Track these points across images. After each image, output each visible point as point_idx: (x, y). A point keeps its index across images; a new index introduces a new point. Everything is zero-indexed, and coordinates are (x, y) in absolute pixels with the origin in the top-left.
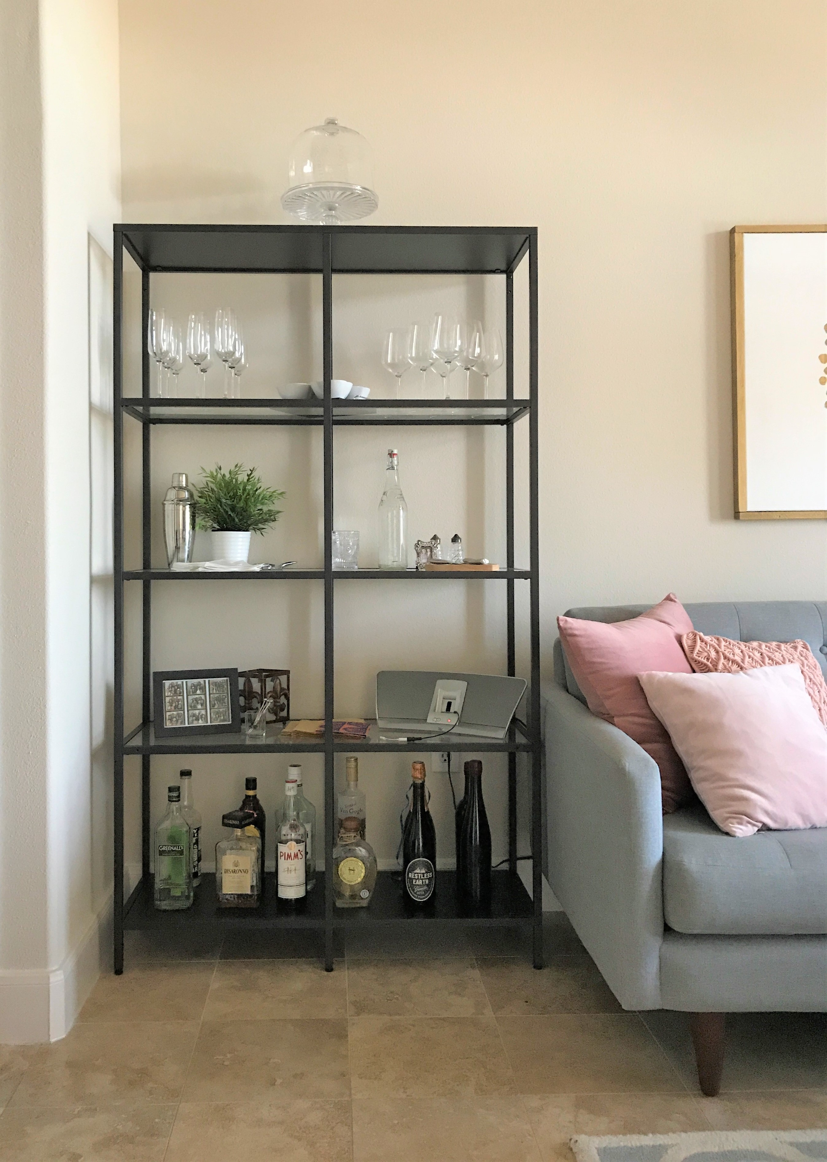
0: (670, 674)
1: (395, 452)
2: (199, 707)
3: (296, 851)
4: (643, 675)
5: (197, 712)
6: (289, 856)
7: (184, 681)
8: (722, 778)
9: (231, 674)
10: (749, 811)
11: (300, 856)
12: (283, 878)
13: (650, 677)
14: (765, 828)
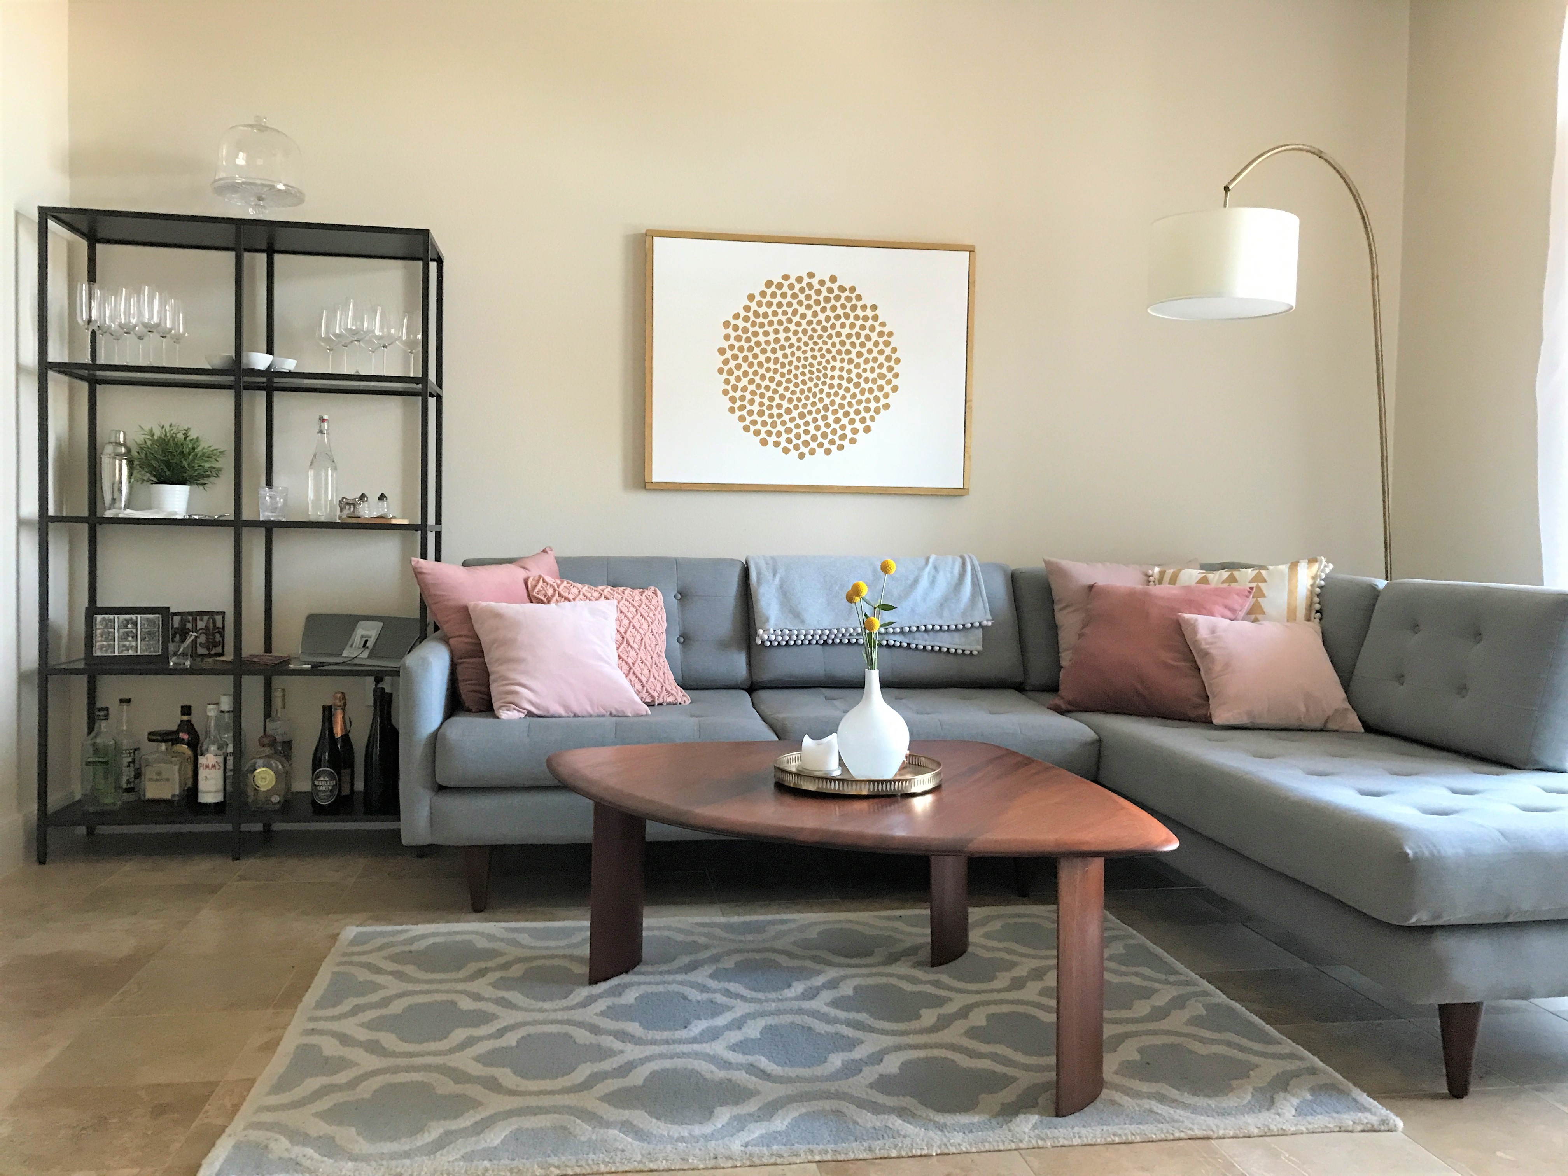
0: (492, 603)
1: (326, 417)
2: (130, 639)
3: (214, 763)
4: (471, 604)
5: (127, 643)
6: (207, 767)
7: (116, 616)
8: (506, 678)
9: (164, 611)
10: (516, 700)
11: (217, 767)
12: (202, 785)
13: (476, 606)
14: (530, 714)
